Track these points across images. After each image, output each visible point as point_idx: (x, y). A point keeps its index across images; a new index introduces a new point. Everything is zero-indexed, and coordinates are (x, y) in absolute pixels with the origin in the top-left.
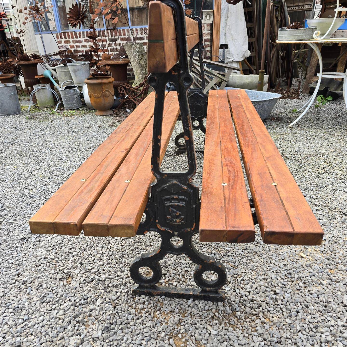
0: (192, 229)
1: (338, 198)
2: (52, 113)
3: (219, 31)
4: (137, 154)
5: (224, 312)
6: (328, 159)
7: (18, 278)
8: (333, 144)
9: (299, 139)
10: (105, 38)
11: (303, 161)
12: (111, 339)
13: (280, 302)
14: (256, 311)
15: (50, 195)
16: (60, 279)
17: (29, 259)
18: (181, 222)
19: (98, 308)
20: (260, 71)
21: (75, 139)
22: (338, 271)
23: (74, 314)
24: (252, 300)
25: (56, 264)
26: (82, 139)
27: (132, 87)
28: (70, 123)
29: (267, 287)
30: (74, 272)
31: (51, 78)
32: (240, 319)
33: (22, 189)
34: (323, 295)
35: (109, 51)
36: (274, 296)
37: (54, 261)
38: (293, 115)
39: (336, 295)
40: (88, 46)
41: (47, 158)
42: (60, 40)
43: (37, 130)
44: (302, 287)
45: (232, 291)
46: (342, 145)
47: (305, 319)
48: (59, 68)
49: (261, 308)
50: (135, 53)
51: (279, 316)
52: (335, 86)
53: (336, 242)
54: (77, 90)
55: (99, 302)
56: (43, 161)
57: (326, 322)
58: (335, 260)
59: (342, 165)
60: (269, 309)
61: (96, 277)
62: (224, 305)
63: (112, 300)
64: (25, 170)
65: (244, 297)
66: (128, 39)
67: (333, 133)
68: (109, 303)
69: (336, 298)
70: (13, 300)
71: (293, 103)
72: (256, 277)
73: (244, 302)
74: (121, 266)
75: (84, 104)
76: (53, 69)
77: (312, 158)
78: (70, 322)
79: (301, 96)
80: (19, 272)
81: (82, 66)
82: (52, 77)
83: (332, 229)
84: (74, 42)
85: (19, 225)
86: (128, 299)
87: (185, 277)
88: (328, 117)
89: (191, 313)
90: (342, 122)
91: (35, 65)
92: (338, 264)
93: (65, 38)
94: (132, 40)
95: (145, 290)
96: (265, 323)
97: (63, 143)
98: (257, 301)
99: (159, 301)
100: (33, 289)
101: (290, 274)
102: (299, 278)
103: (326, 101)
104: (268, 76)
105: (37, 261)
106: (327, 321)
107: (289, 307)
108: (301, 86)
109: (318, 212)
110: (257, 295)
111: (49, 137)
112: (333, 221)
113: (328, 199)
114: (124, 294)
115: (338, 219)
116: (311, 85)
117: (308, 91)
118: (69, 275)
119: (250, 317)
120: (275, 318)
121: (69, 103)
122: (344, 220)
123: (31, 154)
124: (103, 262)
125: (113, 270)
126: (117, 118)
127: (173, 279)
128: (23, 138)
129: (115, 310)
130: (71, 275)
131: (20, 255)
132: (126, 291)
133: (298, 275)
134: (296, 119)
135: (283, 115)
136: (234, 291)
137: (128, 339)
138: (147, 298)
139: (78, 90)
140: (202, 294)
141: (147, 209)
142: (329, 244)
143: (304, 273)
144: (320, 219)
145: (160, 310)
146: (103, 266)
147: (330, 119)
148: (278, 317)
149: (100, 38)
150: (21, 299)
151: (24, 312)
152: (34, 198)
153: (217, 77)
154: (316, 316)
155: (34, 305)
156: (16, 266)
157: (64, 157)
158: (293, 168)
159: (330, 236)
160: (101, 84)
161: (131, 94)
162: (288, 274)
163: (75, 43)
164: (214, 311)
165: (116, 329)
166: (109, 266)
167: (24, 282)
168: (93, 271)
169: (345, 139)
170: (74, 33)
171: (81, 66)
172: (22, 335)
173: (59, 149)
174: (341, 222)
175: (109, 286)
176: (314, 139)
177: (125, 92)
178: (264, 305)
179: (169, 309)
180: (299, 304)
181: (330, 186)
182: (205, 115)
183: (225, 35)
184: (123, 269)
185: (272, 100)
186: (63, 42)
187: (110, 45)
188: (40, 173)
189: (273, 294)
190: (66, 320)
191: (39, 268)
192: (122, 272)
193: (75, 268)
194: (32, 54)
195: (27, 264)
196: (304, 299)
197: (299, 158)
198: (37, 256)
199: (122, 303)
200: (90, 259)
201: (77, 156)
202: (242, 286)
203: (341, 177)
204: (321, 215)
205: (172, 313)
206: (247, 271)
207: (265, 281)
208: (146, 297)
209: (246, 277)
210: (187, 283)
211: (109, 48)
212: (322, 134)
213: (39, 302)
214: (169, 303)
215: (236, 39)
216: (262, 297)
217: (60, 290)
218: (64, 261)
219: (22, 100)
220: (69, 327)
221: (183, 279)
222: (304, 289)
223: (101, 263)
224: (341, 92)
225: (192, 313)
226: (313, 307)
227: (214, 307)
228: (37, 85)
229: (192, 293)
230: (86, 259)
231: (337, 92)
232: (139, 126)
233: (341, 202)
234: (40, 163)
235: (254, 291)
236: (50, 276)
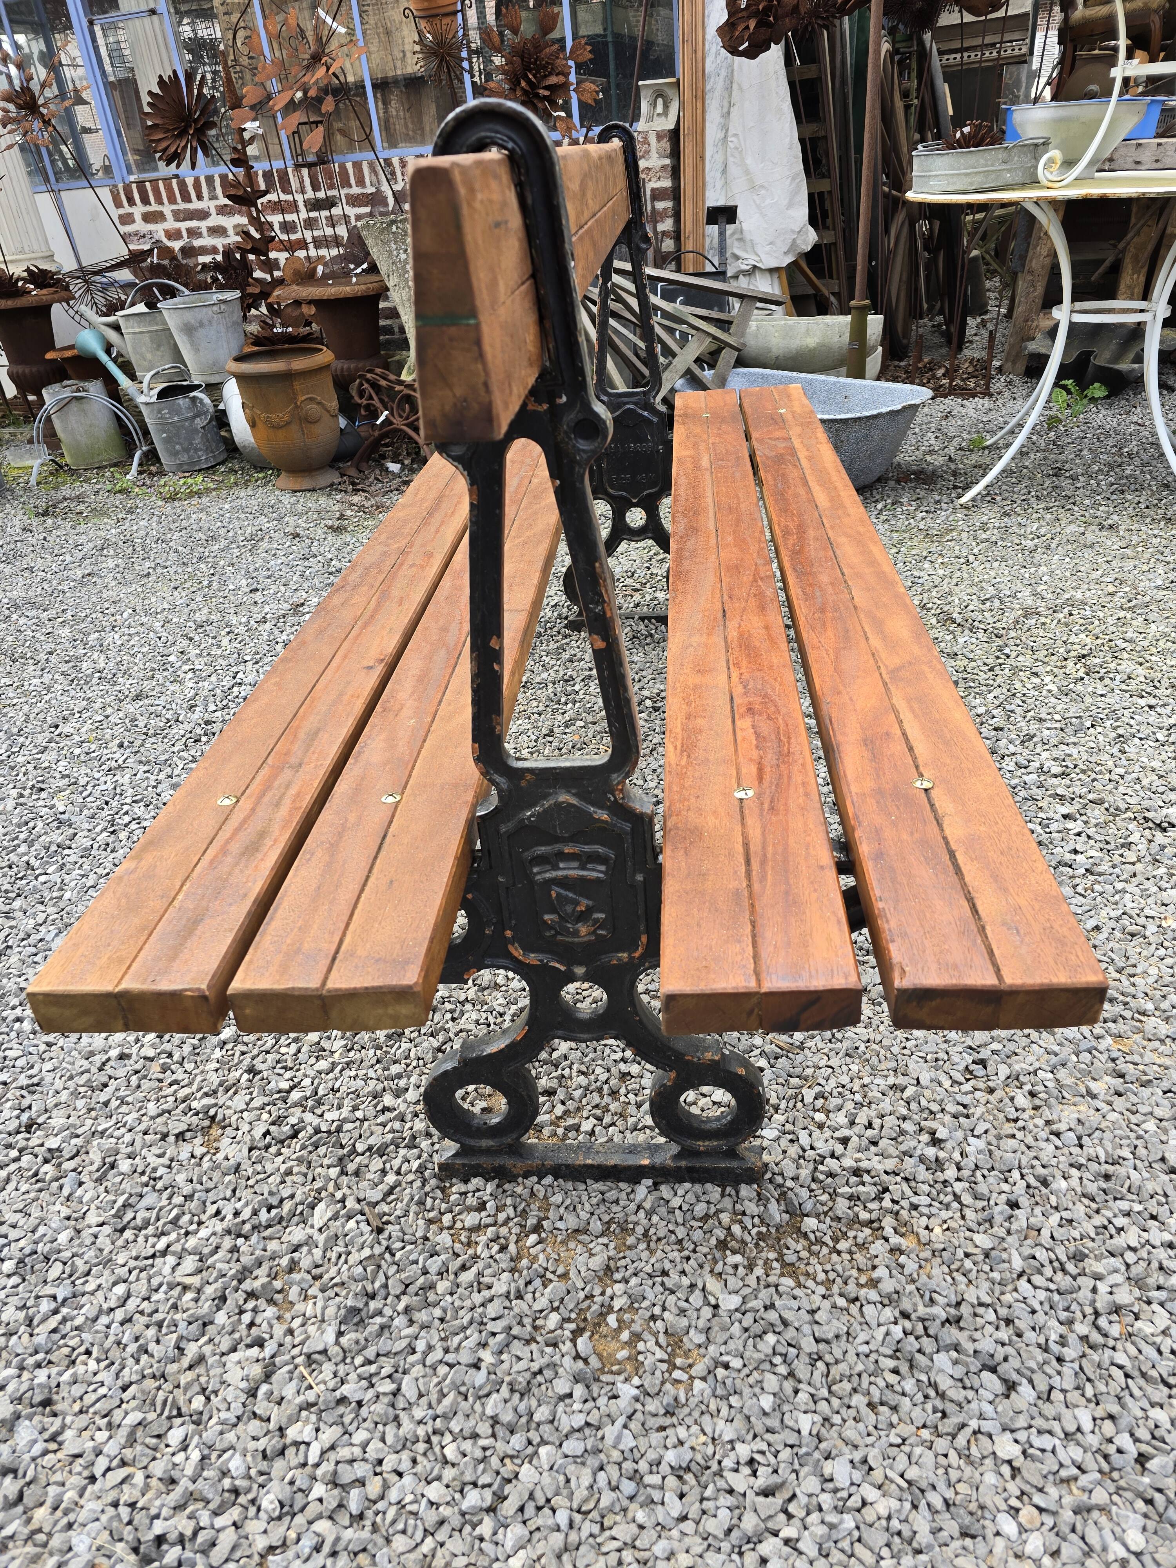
0: (637, 955)
1: (1137, 768)
2: (118, 488)
3: (703, 158)
4: (422, 678)
5: (762, 1221)
6: (1097, 623)
7: (28, 1139)
8: (1114, 564)
9: (997, 552)
10: (289, 197)
11: (1012, 634)
12: (370, 1353)
13: (951, 1173)
14: (871, 1212)
15: (127, 813)
16: (180, 1136)
17: (64, 1065)
18: (594, 932)
19: (321, 1239)
20: (853, 303)
21: (209, 586)
22: (1145, 1043)
23: (237, 1267)
24: (857, 1172)
25: (161, 1076)
26: (231, 587)
27: (401, 383)
28: (185, 524)
29: (904, 1119)
30: (229, 1103)
31: (104, 358)
32: (819, 1242)
33: (27, 792)
34: (1098, 1133)
35: (311, 246)
36: (931, 1152)
37: (155, 1069)
38: (974, 458)
39: (1141, 1133)
40: (231, 232)
41: (111, 664)
42: (127, 209)
43: (68, 558)
44: (1024, 1110)
45: (784, 1142)
46: (1145, 567)
47: (1039, 1231)
48: (132, 321)
49: (887, 1196)
50: (403, 256)
51: (951, 1223)
52: (1113, 345)
53: (1133, 935)
54: (201, 400)
55: (321, 1213)
56: (95, 680)
57: (1111, 1237)
58: (1133, 1003)
59: (1146, 643)
60: (915, 1200)
61: (308, 1117)
62: (759, 1194)
63: (368, 1204)
64: (32, 716)
65: (828, 1160)
66: (375, 200)
67: (1110, 522)
68: (359, 1217)
69: (1139, 1142)
70: (14, 1227)
71: (972, 413)
72: (866, 1080)
73: (830, 1180)
74: (395, 1069)
75: (231, 449)
76: (108, 325)
77: (1043, 619)
78: (223, 1299)
79: (999, 383)
80: (30, 1118)
81: (215, 308)
82: (108, 352)
83: (1119, 886)
84: (179, 216)
85: (21, 935)
86: (426, 1194)
87: (623, 1099)
88: (1094, 462)
89: (647, 1231)
90: (1140, 479)
91: (43, 312)
92: (1144, 1014)
93: (145, 201)
94: (391, 201)
95: (484, 1161)
96: (902, 1252)
97: (166, 606)
98: (873, 1173)
99: (532, 1193)
100: (84, 1178)
101: (983, 1063)
102: (1015, 1078)
103: (1085, 401)
104: (880, 318)
105: (94, 1070)
106: (1113, 1231)
107: (982, 1188)
108: (997, 347)
109: (1070, 825)
110: (873, 1149)
111: (113, 583)
112: (1122, 856)
113: (1101, 772)
114: (410, 1177)
115: (1140, 847)
116: (1033, 347)
117: (1021, 366)
118: (213, 1118)
119: (851, 1234)
120: (938, 1230)
121: (178, 447)
122: (1158, 848)
123: (50, 653)
124: (330, 1060)
125: (367, 1090)
126: (356, 499)
127: (578, 1109)
128: (18, 593)
129: (379, 1243)
130: (220, 1117)
131: (31, 1049)
132: (415, 1165)
133: (1010, 1066)
134: (984, 475)
135: (938, 460)
136: (792, 1141)
137: (430, 1348)
138: (490, 1187)
139: (207, 401)
140: (683, 1163)
141: (469, 896)
142: (1112, 944)
143: (1031, 1059)
144: (1075, 852)
145: (537, 1228)
146: (331, 1076)
147: (1100, 470)
148: (945, 1226)
149: (272, 197)
150: (42, 1221)
151: (56, 1270)
152: (70, 826)
153: (703, 336)
154: (1075, 1217)
155: (92, 1239)
156: (18, 1093)
157: (172, 659)
158: (980, 663)
159: (1113, 914)
160: (287, 377)
161: (400, 407)
162: (974, 1062)
163: (184, 220)
164: (725, 1218)
165: (388, 1311)
166: (353, 1073)
167: (52, 1155)
168: (295, 1096)
169: (1154, 540)
170: (174, 181)
171: (209, 311)
172: (53, 1357)
173: (151, 629)
174: (1148, 858)
175: (354, 1151)
176: (1048, 548)
177: (376, 402)
178: (898, 1188)
179: (572, 1222)
180: (1016, 1174)
181: (1108, 723)
182: (665, 487)
183: (724, 171)
184: (402, 1083)
185: (898, 412)
186: (138, 217)
187: (310, 224)
188: (87, 726)
189: (927, 1144)
190: (209, 1290)
191: (103, 1097)
192: (398, 1093)
193: (231, 1088)
194: (28, 270)
195: (59, 1084)
196: (1032, 1154)
197: (998, 625)
198: (92, 1054)
199: (406, 1214)
200: (283, 1050)
201: (219, 652)
202: (820, 1117)
203: (1144, 687)
204: (1079, 834)
205: (580, 1238)
206: (835, 1062)
207: (898, 1095)
208: (489, 1185)
209: (832, 1083)
210: (631, 1121)
211: (308, 235)
212: (1073, 528)
213: (107, 1229)
214: (568, 1202)
215: (762, 187)
216: (890, 1157)
217: (181, 1178)
218: (189, 1066)
219: (8, 442)
220: (221, 1318)
221: (614, 1107)
222: (1032, 1118)
223: (323, 1065)
224: (1136, 366)
225: (652, 1231)
226: (1063, 1184)
227: (727, 1203)
228: (56, 387)
229: (646, 1162)
230: (268, 1052)
231: (1123, 366)
232: (429, 555)
233: (1145, 782)
234: (85, 687)
235: (860, 1137)
236: (142, 1127)
